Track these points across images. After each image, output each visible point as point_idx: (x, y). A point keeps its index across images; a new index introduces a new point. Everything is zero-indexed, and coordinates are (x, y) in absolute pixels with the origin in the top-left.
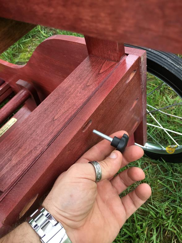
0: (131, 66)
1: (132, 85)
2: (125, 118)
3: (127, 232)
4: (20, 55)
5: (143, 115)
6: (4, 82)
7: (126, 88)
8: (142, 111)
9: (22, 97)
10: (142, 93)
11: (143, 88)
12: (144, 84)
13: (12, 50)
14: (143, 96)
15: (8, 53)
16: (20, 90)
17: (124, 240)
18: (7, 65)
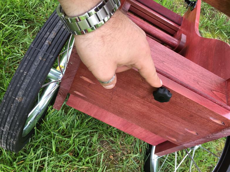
0: (227, 118)
1: (210, 124)
2: (178, 125)
3: (82, 151)
4: (208, 32)
5: (184, 145)
6: (180, 25)
7: (205, 119)
8: (187, 143)
9: (171, 42)
10: (204, 138)
11: (209, 137)
12: (214, 137)
13: (211, 25)
14: (201, 140)
15: (207, 22)
16: (177, 39)
17: (75, 149)
18: (196, 23)
